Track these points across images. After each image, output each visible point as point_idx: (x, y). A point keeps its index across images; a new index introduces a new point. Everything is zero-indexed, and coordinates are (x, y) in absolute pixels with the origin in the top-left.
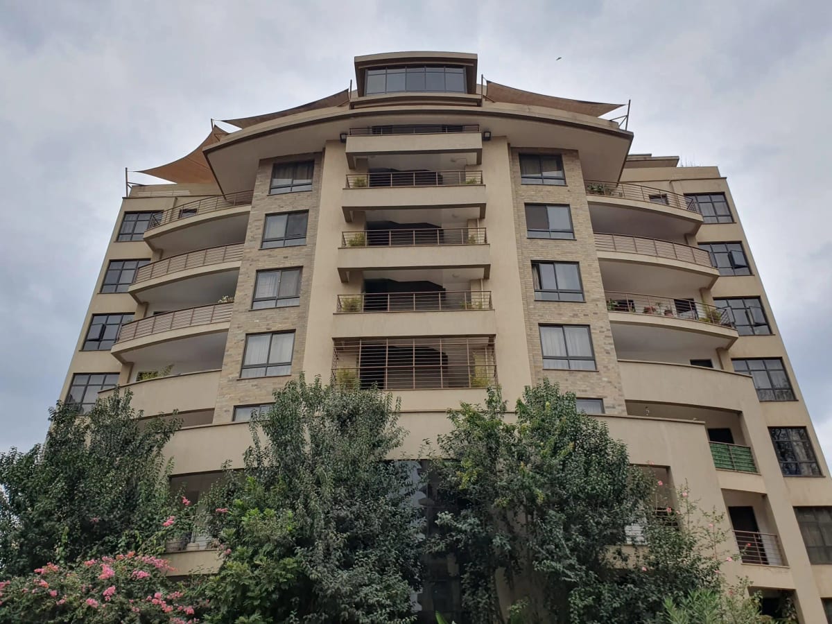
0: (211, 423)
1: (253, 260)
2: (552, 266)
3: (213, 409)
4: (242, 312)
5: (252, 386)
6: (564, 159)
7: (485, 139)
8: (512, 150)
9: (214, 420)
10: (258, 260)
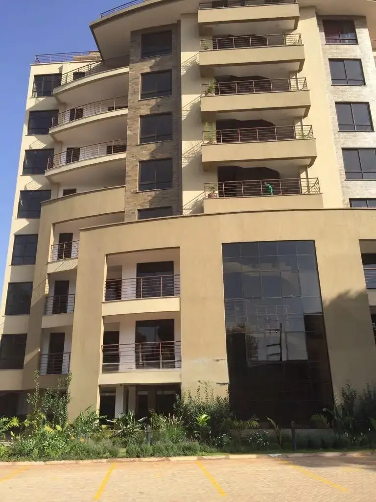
0: (124, 221)
1: (136, 109)
2: (349, 106)
3: (124, 212)
4: (133, 146)
5: (148, 196)
6: (356, 23)
7: (301, 8)
8: (319, 17)
9: (125, 219)
10: (140, 108)
